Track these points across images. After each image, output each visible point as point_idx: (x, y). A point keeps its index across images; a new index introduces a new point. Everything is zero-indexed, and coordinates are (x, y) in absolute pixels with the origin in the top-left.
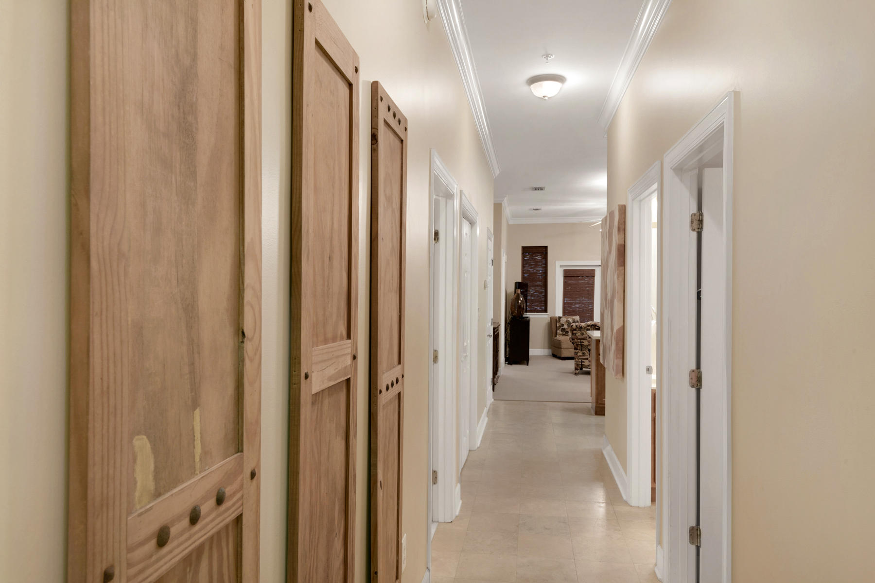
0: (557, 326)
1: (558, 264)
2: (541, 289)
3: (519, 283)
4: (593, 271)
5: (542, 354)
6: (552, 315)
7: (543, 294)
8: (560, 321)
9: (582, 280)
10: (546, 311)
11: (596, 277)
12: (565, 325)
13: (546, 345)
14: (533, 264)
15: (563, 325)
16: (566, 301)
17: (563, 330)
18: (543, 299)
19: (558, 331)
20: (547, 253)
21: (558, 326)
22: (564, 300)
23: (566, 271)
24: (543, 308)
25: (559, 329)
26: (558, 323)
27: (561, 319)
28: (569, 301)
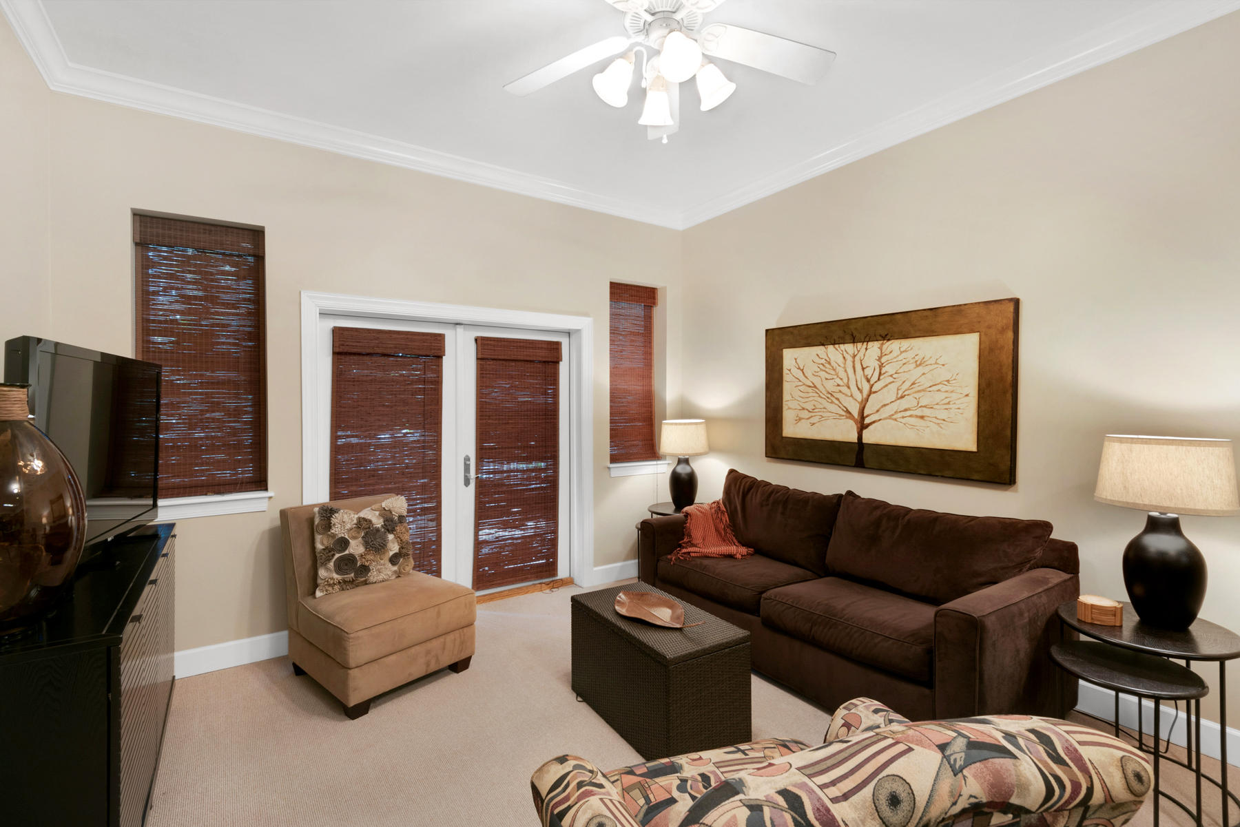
0: (313, 548)
1: (311, 304)
2: (237, 396)
3: (121, 362)
4: (440, 338)
5: (246, 660)
6: (290, 503)
7: (247, 418)
8: (328, 526)
9: (403, 366)
10: (259, 482)
11: (447, 362)
12: (352, 542)
13: (265, 616)
14: (195, 298)
15: (344, 543)
16: (341, 442)
17: (347, 564)
18: (247, 439)
19: (322, 573)
20: (260, 258)
21: (319, 546)
22: (334, 437)
23: (339, 334)
24: (247, 472)
25: (324, 564)
26: (318, 538)
27: (336, 519)
28: (354, 440)
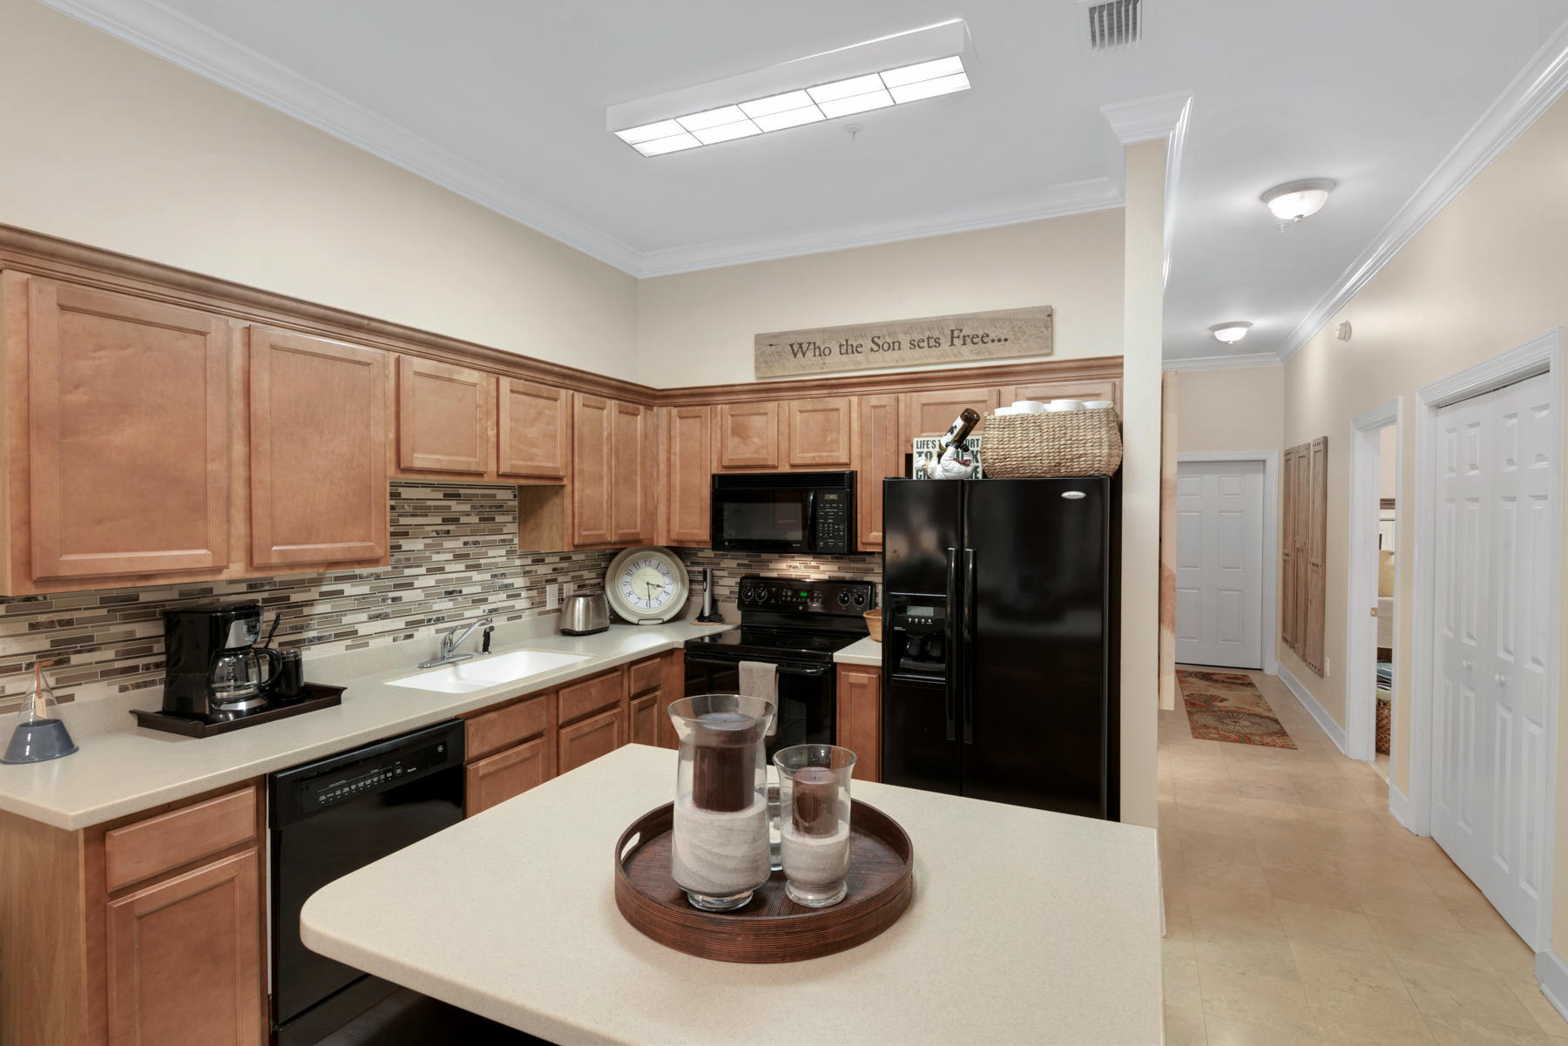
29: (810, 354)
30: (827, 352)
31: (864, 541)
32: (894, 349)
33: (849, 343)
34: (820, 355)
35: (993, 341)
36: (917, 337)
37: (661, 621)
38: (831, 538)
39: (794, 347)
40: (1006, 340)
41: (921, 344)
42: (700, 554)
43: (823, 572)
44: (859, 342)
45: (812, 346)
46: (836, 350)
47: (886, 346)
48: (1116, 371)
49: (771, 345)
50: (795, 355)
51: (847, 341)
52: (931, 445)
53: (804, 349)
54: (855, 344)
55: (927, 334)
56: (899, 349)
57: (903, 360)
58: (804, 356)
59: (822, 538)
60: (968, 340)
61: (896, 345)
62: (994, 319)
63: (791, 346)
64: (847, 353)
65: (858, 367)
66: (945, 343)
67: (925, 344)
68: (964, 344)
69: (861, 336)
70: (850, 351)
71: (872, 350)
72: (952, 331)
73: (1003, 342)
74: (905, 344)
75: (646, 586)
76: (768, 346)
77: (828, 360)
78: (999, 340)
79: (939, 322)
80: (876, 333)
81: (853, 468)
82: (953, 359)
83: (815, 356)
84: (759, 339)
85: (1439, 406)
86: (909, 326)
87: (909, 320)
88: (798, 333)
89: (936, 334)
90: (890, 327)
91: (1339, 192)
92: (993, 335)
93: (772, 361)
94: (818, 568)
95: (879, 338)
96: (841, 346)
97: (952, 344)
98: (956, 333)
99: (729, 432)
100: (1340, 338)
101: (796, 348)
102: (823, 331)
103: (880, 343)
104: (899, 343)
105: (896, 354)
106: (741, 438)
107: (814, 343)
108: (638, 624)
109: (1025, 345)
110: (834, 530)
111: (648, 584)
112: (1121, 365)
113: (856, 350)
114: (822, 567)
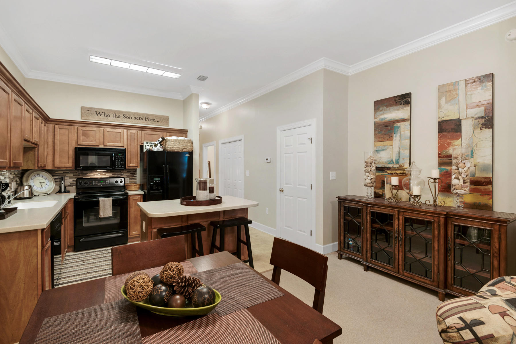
29: (103, 115)
30: (109, 116)
31: (128, 166)
32: (130, 119)
33: (116, 115)
34: (106, 116)
35: (156, 121)
36: (136, 117)
37: (47, 194)
38: (120, 165)
39: (97, 112)
40: (159, 121)
41: (137, 119)
42: (56, 172)
43: (107, 175)
44: (119, 115)
45: (103, 113)
46: (111, 116)
47: (127, 117)
48: (186, 132)
49: (88, 111)
50: (97, 115)
51: (115, 114)
52: (148, 143)
53: (101, 114)
54: (118, 115)
55: (139, 117)
56: (131, 119)
57: (132, 122)
58: (101, 116)
59: (117, 165)
60: (150, 120)
61: (130, 118)
62: (156, 116)
63: (96, 112)
64: (115, 117)
65: (119, 121)
66: (144, 119)
67: (139, 119)
68: (149, 121)
69: (120, 114)
70: (116, 117)
71: (123, 118)
72: (146, 117)
73: (158, 122)
74: (133, 118)
75: (40, 183)
76: (85, 111)
77: (109, 118)
78: (157, 121)
79: (143, 114)
80: (124, 114)
81: (125, 148)
82: (146, 124)
83: (104, 116)
84: (82, 108)
85: (222, 144)
86: (134, 114)
87: (134, 112)
88: (98, 109)
89: (142, 117)
90: (129, 113)
91: (212, 106)
92: (156, 120)
93: (89, 115)
94: (105, 174)
95: (125, 115)
96: (113, 115)
97: (146, 120)
98: (147, 118)
99: (81, 135)
100: (200, 128)
101: (98, 113)
102: (108, 110)
103: (126, 116)
104: (131, 117)
105: (130, 120)
106: (86, 137)
107: (104, 113)
108: (38, 196)
109: (163, 123)
110: (121, 163)
111: (40, 182)
112: (187, 132)
113: (119, 117)
114: (106, 174)
